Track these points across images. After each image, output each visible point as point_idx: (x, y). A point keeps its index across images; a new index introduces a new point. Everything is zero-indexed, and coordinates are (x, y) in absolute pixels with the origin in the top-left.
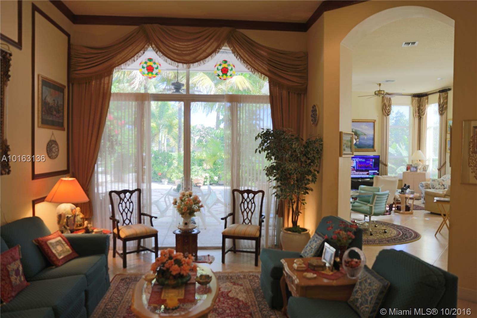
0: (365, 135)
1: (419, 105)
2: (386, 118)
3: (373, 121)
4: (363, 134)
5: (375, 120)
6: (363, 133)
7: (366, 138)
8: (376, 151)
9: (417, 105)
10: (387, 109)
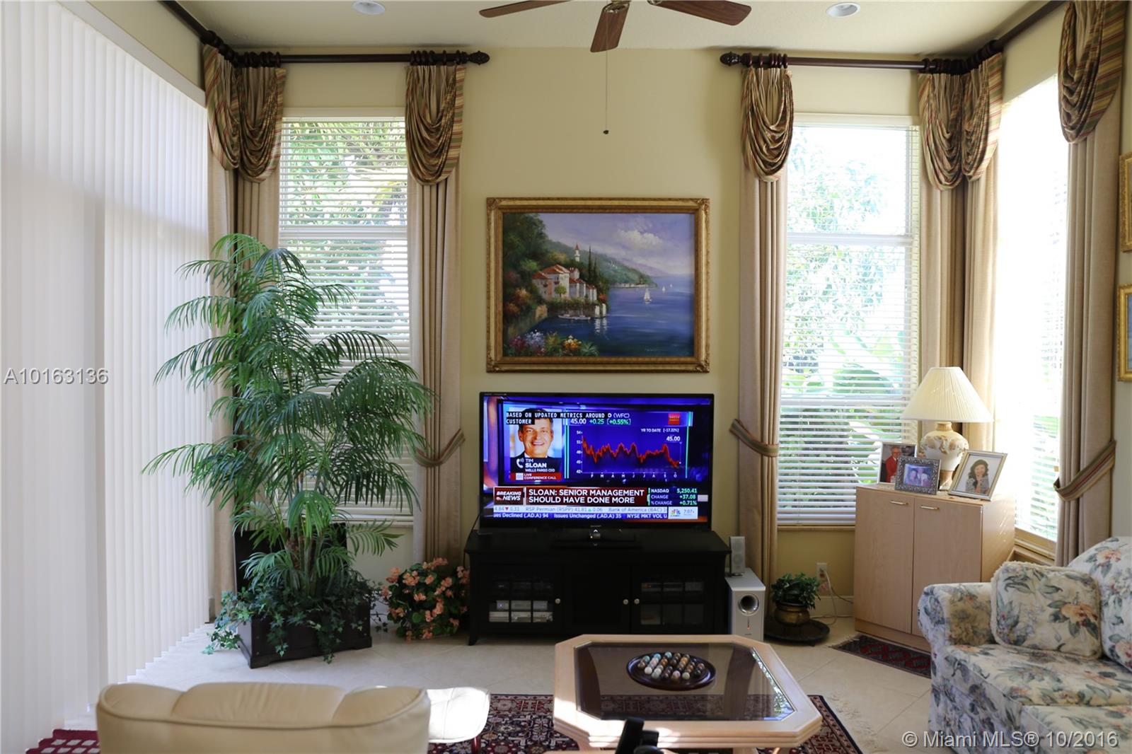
0: (643, 279)
1: (952, 115)
2: (763, 185)
3: (691, 204)
4: (636, 277)
5: (704, 201)
6: (634, 271)
7: (647, 296)
8: (711, 368)
9: (942, 115)
10: (768, 135)
